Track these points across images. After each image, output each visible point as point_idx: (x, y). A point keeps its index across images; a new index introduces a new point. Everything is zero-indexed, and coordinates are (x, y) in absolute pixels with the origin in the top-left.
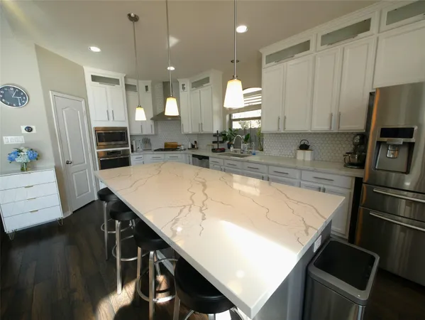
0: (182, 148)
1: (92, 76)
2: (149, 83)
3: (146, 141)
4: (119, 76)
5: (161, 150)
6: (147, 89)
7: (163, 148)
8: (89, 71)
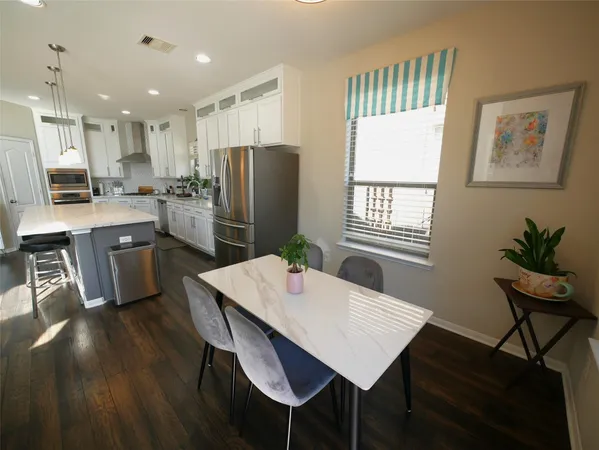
0: (157, 192)
1: (42, 117)
2: (115, 123)
3: (118, 183)
4: (76, 116)
5: (134, 194)
6: (113, 129)
7: (137, 192)
8: (38, 112)
